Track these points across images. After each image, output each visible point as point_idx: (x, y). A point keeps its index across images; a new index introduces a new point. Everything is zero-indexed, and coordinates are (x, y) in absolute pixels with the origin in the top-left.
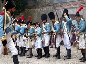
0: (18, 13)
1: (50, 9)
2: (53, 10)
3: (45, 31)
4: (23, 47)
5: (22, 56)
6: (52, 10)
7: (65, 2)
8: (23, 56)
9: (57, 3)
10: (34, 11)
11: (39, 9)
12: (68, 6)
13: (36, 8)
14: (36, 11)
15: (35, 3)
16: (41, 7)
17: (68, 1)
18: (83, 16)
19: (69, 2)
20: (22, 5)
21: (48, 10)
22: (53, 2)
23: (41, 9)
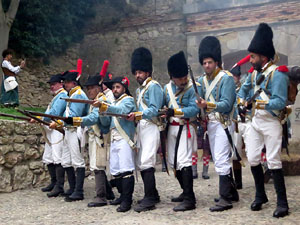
0: (60, 50)
1: (170, 34)
2: (180, 37)
3: (145, 109)
4: (75, 168)
5: (75, 200)
6: (177, 35)
7: (224, 10)
8: (78, 199)
9: (197, 11)
10: (117, 40)
11: (134, 34)
12: (233, 21)
13: (123, 30)
14: (122, 40)
15: (117, 13)
16: (142, 26)
17: (233, 5)
18: (286, 57)
19: (238, 10)
20: (74, 19)
21: (167, 36)
22: (182, 8)
23: (140, 34)
